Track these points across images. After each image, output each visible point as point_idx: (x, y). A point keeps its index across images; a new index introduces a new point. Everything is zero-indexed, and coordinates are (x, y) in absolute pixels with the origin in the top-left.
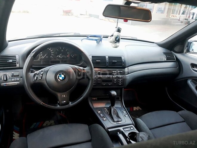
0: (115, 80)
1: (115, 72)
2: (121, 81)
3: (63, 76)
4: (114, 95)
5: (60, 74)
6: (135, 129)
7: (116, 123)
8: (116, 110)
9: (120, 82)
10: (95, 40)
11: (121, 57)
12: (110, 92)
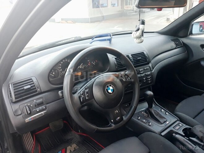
0: (144, 79)
1: (142, 69)
2: (150, 78)
3: (111, 88)
4: (151, 95)
5: (108, 87)
6: (185, 125)
7: (163, 124)
8: (156, 111)
9: (149, 80)
10: (108, 40)
11: (143, 53)
12: (146, 93)
